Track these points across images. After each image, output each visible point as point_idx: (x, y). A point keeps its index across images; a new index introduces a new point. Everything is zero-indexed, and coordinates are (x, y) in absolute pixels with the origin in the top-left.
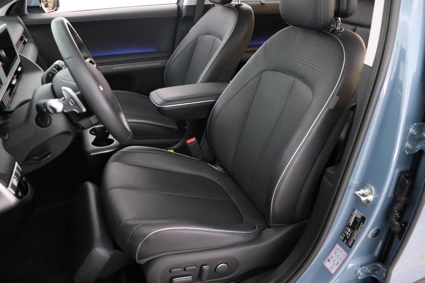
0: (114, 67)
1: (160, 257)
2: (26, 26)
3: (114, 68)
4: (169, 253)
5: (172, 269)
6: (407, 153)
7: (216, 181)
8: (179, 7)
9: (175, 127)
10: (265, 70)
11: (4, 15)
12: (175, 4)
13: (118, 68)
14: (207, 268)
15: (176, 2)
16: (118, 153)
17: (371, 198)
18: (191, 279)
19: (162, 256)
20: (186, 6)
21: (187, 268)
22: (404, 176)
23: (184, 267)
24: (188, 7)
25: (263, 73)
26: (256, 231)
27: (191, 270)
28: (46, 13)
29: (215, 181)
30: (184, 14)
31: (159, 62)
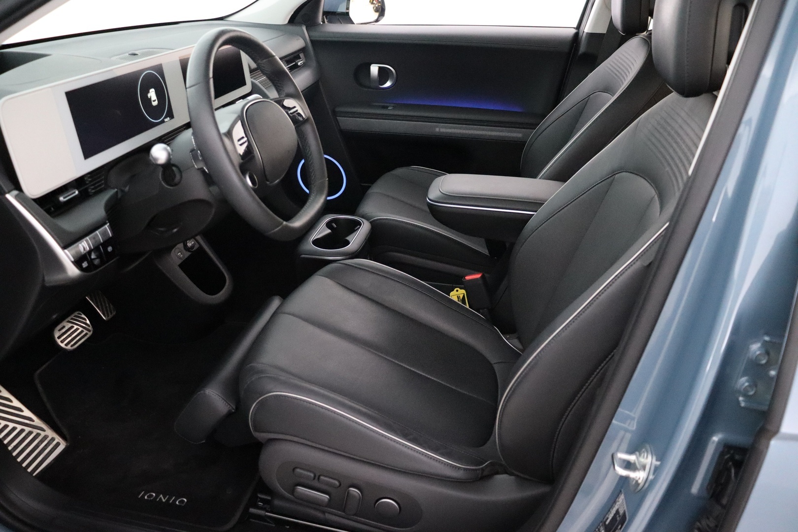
0: (437, 127)
1: (282, 439)
2: (312, 41)
3: (437, 130)
4: (296, 439)
5: (296, 468)
6: (743, 404)
7: (495, 364)
8: (577, 35)
9: (485, 251)
10: (621, 170)
11: (286, 22)
12: (574, 28)
13: (443, 130)
14: (357, 494)
15: (575, 26)
16: (338, 264)
17: (640, 476)
18: (327, 500)
19: (286, 440)
20: (587, 33)
21: (322, 477)
22: (728, 456)
23: (319, 474)
24: (591, 36)
25: (616, 175)
26: (479, 469)
27: (327, 484)
28: (354, 24)
29: (492, 362)
30: (582, 49)
31: (519, 132)
